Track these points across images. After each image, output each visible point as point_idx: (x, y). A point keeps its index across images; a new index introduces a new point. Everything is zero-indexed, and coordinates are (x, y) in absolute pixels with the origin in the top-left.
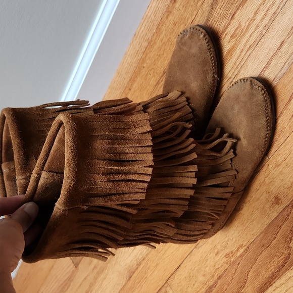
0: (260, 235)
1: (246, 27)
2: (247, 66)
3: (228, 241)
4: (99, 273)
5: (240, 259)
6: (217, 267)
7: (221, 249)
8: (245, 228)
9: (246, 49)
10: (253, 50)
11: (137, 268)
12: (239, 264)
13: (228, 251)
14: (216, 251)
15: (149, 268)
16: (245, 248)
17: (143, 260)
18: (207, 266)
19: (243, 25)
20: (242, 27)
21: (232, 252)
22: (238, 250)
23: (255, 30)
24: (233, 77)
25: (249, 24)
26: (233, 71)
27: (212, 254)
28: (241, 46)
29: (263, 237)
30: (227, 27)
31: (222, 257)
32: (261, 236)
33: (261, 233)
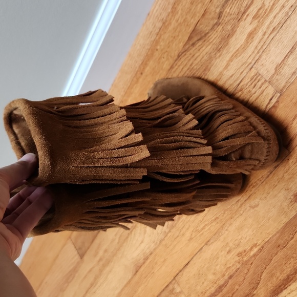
0: (275, 235)
1: (270, 7)
2: (270, 51)
3: (241, 239)
4: (104, 266)
5: (253, 258)
6: (228, 266)
7: (234, 246)
8: (259, 226)
9: (269, 32)
10: (277, 33)
11: (144, 263)
12: (252, 264)
13: (240, 249)
14: (228, 249)
15: (156, 263)
16: (259, 247)
17: (151, 254)
18: (217, 265)
19: (267, 4)
20: (266, 7)
21: (245, 251)
22: (251, 249)
23: (280, 10)
24: (253, 62)
25: (274, 4)
26: (253, 55)
27: (223, 253)
28: (264, 28)
29: (280, 236)
30: (249, 6)
31: (234, 255)
32: (277, 235)
33: (278, 232)
